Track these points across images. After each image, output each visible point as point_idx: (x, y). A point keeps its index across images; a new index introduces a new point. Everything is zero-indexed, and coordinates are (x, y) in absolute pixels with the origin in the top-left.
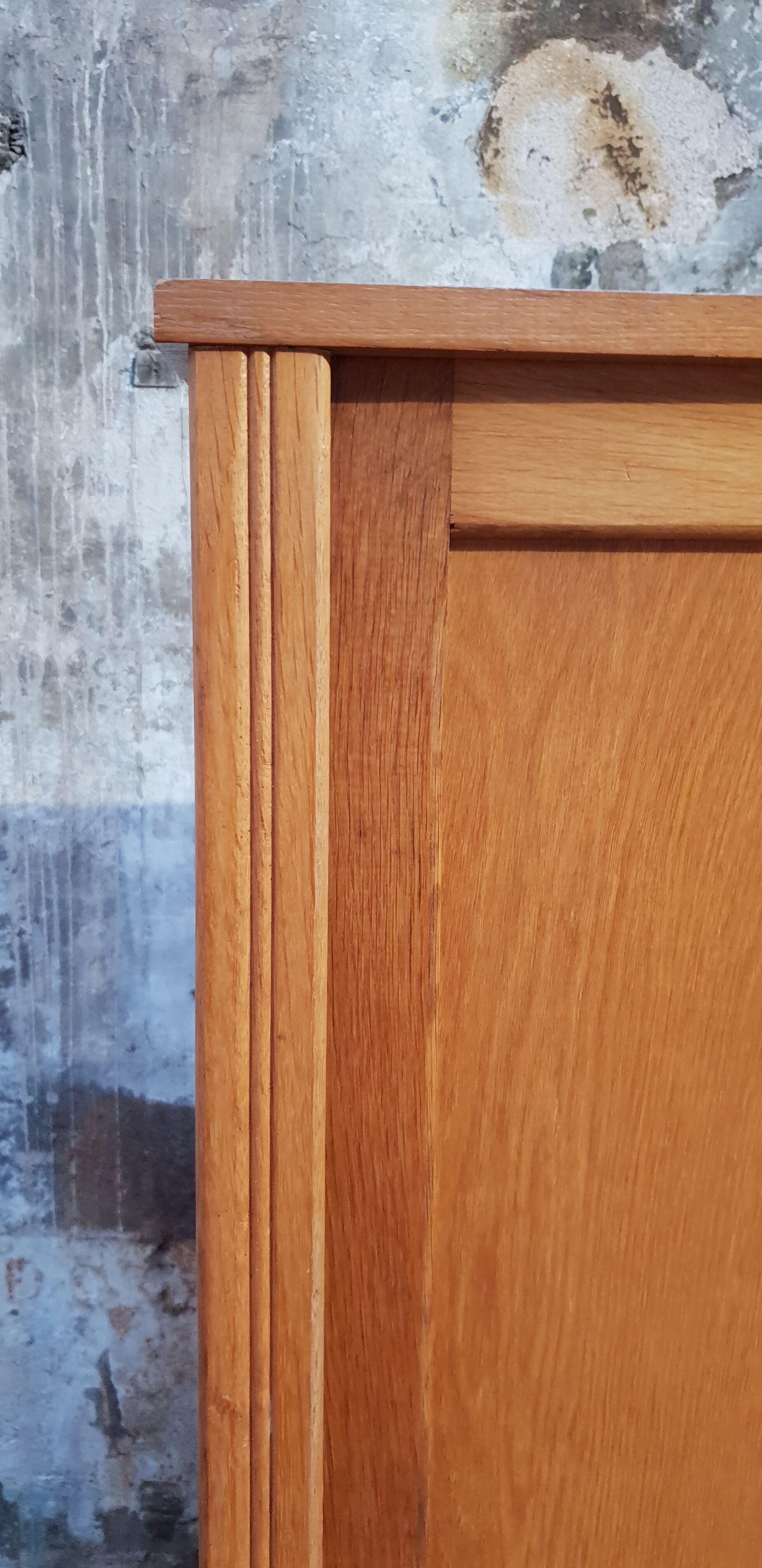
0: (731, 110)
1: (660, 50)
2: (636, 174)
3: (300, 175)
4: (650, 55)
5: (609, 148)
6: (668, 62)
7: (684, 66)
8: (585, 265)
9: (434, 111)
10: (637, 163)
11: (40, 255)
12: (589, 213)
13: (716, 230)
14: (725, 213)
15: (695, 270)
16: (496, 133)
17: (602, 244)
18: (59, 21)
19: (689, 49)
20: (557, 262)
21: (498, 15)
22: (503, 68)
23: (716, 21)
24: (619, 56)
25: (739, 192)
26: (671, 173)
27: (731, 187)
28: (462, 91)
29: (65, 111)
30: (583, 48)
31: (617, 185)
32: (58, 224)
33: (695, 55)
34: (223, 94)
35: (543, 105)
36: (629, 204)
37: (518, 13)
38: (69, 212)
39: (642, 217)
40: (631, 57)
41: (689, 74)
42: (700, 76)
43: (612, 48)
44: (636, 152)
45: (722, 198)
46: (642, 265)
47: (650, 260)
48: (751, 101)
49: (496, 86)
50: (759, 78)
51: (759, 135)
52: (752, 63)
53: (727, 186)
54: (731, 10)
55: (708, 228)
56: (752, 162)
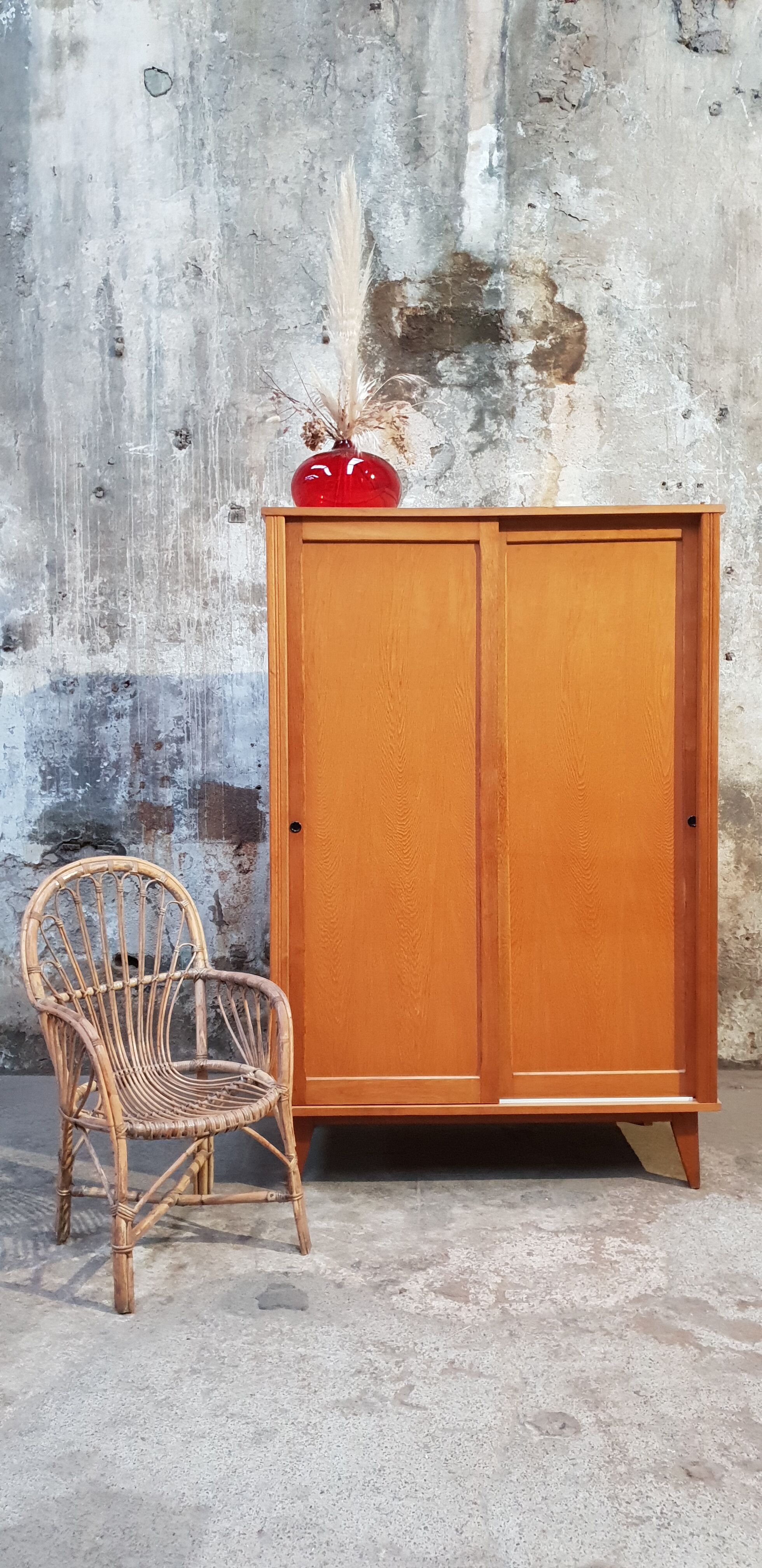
0: (435, 425)
1: (410, 405)
2: (403, 446)
3: (287, 449)
4: (406, 407)
5: (393, 438)
6: (412, 409)
7: (418, 410)
10: (403, 443)
11: (196, 477)
13: (432, 465)
14: (434, 459)
15: (425, 479)
18: (203, 400)
19: (419, 405)
23: (428, 396)
24: (396, 407)
25: (439, 452)
26: (415, 446)
29: (205, 429)
31: (397, 451)
32: (202, 467)
33: (422, 407)
34: (259, 423)
36: (401, 457)
38: (206, 462)
39: (406, 460)
40: (400, 408)
41: (420, 413)
42: (424, 414)
43: (393, 405)
44: (402, 439)
45: (433, 454)
46: (406, 476)
47: (409, 476)
48: (442, 422)
50: (444, 414)
51: (445, 433)
52: (441, 409)
53: (434, 450)
54: (433, 392)
55: (429, 465)
56: (443, 442)
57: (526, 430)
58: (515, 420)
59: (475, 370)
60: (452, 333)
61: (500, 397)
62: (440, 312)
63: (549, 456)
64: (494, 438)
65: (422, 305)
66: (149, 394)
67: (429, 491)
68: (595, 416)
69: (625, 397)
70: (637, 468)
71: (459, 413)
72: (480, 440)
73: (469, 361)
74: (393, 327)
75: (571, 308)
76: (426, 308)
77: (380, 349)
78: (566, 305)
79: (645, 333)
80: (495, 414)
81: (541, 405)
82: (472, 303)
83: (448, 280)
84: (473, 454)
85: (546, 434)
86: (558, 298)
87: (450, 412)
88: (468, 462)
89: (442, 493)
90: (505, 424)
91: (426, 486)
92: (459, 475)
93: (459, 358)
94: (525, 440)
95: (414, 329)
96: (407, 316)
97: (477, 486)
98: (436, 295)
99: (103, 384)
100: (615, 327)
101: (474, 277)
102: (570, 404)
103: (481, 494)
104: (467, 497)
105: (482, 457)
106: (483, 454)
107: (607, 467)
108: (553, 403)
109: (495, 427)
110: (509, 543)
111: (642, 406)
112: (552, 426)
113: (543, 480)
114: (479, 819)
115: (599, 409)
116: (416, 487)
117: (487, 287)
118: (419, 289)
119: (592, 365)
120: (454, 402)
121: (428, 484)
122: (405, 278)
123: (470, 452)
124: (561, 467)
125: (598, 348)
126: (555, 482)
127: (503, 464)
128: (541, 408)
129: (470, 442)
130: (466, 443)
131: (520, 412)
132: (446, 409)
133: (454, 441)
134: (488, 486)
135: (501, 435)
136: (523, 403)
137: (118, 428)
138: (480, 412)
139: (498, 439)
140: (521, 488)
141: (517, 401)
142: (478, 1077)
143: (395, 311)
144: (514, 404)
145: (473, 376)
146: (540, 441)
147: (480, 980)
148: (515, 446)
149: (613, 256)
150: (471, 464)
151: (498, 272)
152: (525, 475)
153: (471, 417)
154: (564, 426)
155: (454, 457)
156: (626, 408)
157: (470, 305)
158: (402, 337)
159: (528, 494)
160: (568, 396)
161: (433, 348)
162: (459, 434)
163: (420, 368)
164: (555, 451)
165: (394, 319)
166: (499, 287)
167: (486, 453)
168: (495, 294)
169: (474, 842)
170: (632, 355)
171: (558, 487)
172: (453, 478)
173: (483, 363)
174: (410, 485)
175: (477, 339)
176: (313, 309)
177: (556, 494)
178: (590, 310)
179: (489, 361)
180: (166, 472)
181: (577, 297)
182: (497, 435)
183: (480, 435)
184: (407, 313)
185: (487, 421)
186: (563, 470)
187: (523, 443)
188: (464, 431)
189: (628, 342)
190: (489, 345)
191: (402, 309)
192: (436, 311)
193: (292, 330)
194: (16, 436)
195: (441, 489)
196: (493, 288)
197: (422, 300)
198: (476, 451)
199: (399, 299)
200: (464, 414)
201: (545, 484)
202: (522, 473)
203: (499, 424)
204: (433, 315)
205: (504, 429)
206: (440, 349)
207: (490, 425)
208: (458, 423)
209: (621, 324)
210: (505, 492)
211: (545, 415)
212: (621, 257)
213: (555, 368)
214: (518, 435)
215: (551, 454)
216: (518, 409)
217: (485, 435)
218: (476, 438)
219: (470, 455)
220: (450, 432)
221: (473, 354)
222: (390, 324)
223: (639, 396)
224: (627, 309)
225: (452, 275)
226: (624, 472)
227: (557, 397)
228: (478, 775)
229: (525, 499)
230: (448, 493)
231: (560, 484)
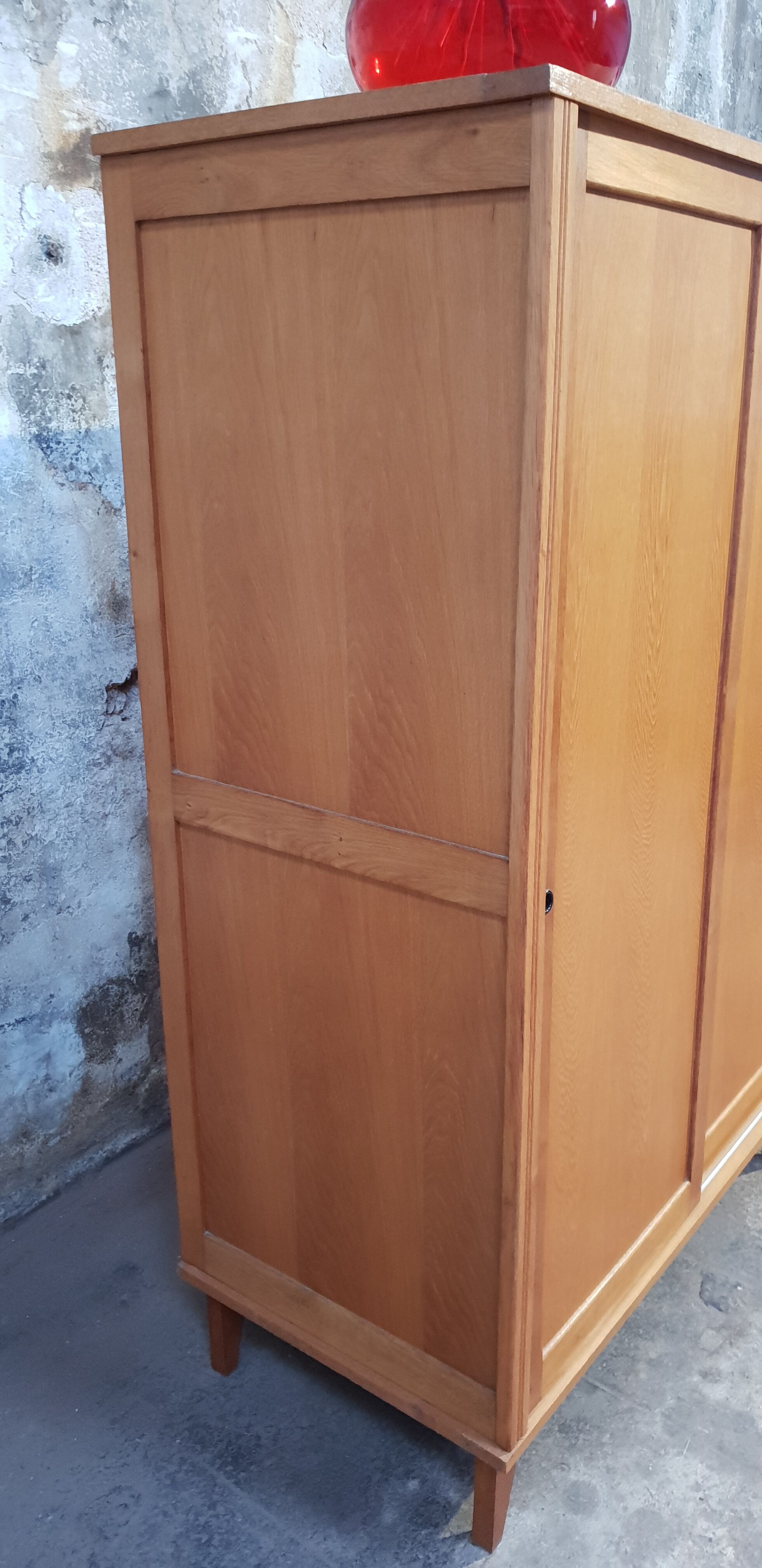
63: (277, 8)
67: (101, 34)
89: (124, 45)
91: (96, 21)
97: (177, 44)
104: (164, 65)
113: (273, 58)
121: (98, 16)
124: (294, 38)
126: (289, 66)
134: (196, 50)
140: (244, 66)
159: (255, 81)
164: (287, 3)
171: (292, 77)
172: (139, 17)
177: (291, 92)
195: (121, 34)
202: (242, 33)
210: (221, 69)
215: (282, 7)
229: (251, 92)
230: (133, 47)
231: (297, 73)
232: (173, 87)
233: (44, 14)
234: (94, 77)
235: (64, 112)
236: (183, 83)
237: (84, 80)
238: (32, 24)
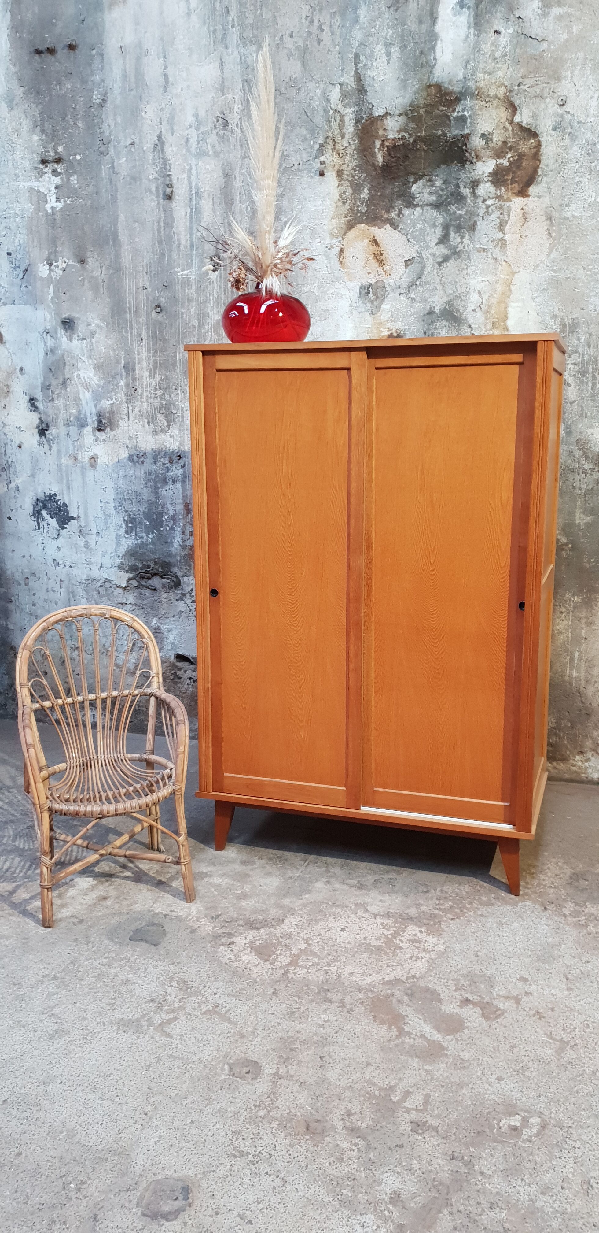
0: (409, 241)
1: (388, 225)
2: (382, 260)
4: (385, 227)
5: (374, 254)
6: (390, 228)
7: (395, 229)
8: (368, 288)
9: (327, 247)
10: (382, 258)
11: (225, 294)
12: (369, 273)
13: (405, 276)
14: (407, 270)
15: (399, 288)
16: (343, 252)
17: (373, 282)
18: (230, 230)
19: (396, 224)
20: (361, 288)
21: (344, 219)
22: (345, 234)
23: (403, 215)
24: (377, 228)
25: (411, 264)
26: (392, 260)
27: (409, 263)
28: (334, 241)
30: (367, 226)
31: (377, 265)
33: (398, 226)
35: (356, 243)
36: (380, 270)
37: (349, 218)
39: (384, 273)
40: (380, 228)
41: (396, 231)
42: (399, 231)
43: (374, 226)
44: (382, 254)
45: (406, 266)
46: (384, 287)
47: (386, 286)
48: (414, 238)
49: (343, 239)
50: (416, 231)
51: (417, 247)
52: (414, 227)
53: (408, 263)
54: (408, 212)
55: (403, 275)
56: (415, 255)
57: (485, 241)
58: (476, 233)
59: (442, 190)
60: (425, 159)
61: (463, 213)
62: (415, 141)
63: (504, 263)
64: (458, 250)
65: (400, 136)
66: (191, 228)
67: (403, 298)
68: (545, 225)
69: (573, 206)
70: (581, 271)
71: (428, 229)
72: (446, 251)
73: (438, 183)
74: (376, 158)
75: (529, 127)
76: (403, 138)
77: (365, 177)
78: (523, 125)
79: (595, 144)
80: (459, 228)
81: (499, 218)
82: (442, 131)
83: (422, 111)
84: (440, 264)
85: (502, 243)
86: (517, 119)
87: (421, 229)
88: (435, 271)
89: (413, 299)
90: (467, 237)
91: (400, 294)
92: (427, 283)
93: (430, 180)
94: (484, 250)
95: (393, 157)
96: (388, 147)
97: (442, 292)
98: (412, 125)
99: (159, 222)
100: (567, 141)
101: (444, 106)
102: (523, 215)
103: (445, 299)
104: (433, 302)
105: (447, 267)
106: (448, 264)
107: (554, 271)
108: (509, 215)
109: (459, 239)
110: (377, 369)
111: (588, 214)
112: (507, 237)
113: (498, 285)
114: (348, 594)
115: (550, 218)
116: (392, 295)
117: (455, 114)
118: (397, 121)
119: (545, 179)
120: (424, 220)
121: (402, 291)
122: (387, 113)
123: (437, 263)
124: (513, 273)
125: (551, 162)
126: (509, 286)
127: (465, 272)
128: (499, 221)
129: (437, 254)
130: (434, 255)
131: (481, 225)
132: (419, 226)
133: (424, 254)
134: (451, 292)
135: (464, 247)
136: (483, 217)
137: (170, 256)
138: (446, 227)
139: (461, 250)
140: (479, 292)
141: (478, 215)
142: (345, 789)
143: (378, 143)
144: (476, 219)
145: (441, 196)
146: (497, 251)
147: (348, 717)
148: (475, 256)
149: (569, 72)
150: (438, 273)
151: (466, 99)
152: (483, 281)
153: (439, 232)
154: (518, 236)
155: (423, 268)
156: (574, 216)
157: (440, 133)
158: (383, 165)
159: (485, 297)
160: (522, 209)
161: (408, 174)
162: (428, 247)
163: (397, 191)
164: (510, 259)
165: (376, 150)
166: (466, 113)
167: (451, 263)
168: (462, 119)
169: (345, 612)
170: (581, 166)
171: (510, 290)
172: (422, 286)
173: (450, 183)
174: (387, 293)
175: (445, 162)
176: (312, 147)
177: (509, 297)
178: (545, 126)
179: (455, 182)
180: (204, 291)
181: (535, 116)
182: (460, 247)
183: (446, 247)
184: (387, 144)
185: (452, 235)
186: (516, 275)
187: (482, 253)
188: (432, 244)
189: (579, 154)
190: (455, 167)
191: (383, 141)
192: (411, 140)
193: (296, 167)
194: (101, 267)
195: (413, 295)
196: (460, 114)
197: (399, 132)
198: (442, 262)
199: (381, 132)
200: (433, 230)
201: (499, 288)
202: (480, 279)
203: (462, 237)
204: (409, 144)
205: (466, 241)
206: (414, 174)
207: (454, 238)
208: (428, 238)
209: (573, 137)
210: (466, 296)
211: (501, 227)
212: (576, 72)
213: (511, 184)
214: (477, 246)
215: (506, 262)
216: (478, 223)
217: (449, 247)
218: (443, 250)
219: (437, 265)
220: (421, 246)
221: (442, 176)
222: (373, 155)
223: (586, 205)
224: (579, 122)
225: (426, 106)
226: (569, 275)
227: (513, 210)
228: (348, 560)
229: (482, 302)
230: (418, 299)
231: (513, 288)
232: (437, 310)
233: (377, 297)
234: (397, 314)
235: (382, 329)
236: (443, 307)
237: (392, 316)
238: (372, 302)
